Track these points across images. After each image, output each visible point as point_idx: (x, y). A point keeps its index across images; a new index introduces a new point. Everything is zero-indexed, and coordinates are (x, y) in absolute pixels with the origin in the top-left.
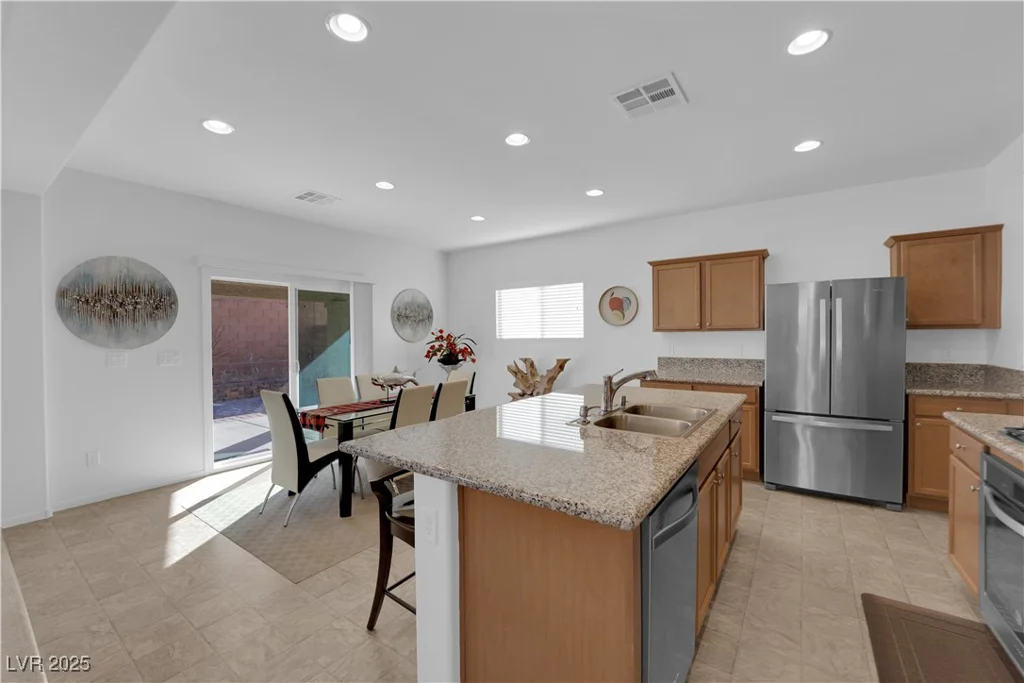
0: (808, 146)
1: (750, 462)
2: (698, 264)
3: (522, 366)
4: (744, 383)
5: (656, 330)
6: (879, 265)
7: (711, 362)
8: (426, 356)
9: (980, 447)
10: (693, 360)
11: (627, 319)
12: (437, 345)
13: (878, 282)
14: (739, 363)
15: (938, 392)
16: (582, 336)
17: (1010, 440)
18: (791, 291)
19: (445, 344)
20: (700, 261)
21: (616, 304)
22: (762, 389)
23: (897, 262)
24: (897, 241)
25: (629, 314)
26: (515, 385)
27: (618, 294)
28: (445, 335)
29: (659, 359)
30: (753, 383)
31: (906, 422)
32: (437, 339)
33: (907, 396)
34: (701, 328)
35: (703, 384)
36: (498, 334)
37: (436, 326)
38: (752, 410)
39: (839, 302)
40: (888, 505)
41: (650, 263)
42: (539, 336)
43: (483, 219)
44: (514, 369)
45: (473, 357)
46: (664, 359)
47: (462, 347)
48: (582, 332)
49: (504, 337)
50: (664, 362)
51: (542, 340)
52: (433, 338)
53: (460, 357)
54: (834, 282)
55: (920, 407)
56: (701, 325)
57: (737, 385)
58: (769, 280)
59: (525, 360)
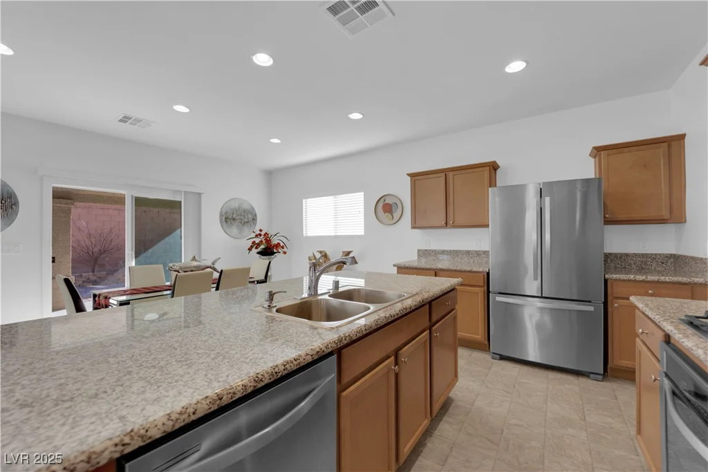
1: (481, 336)
2: (443, 174)
4: (474, 269)
5: (413, 228)
6: (587, 169)
8: (249, 250)
9: (661, 334)
10: (443, 251)
11: (396, 218)
12: (257, 240)
14: (477, 254)
15: (632, 277)
16: (363, 233)
19: (263, 240)
20: (445, 172)
21: (385, 208)
22: (488, 274)
23: (599, 167)
24: (598, 151)
25: (397, 215)
27: (389, 201)
28: (263, 233)
29: (418, 250)
30: (481, 270)
31: (606, 304)
32: (257, 236)
33: (606, 281)
34: (447, 225)
35: (443, 270)
36: (304, 233)
37: (256, 226)
38: (483, 291)
39: (547, 200)
40: (592, 375)
41: (408, 175)
42: (333, 234)
44: (312, 258)
45: (285, 250)
46: (422, 251)
47: (277, 242)
48: (363, 230)
49: (309, 235)
50: (423, 253)
51: (336, 237)
52: (253, 235)
53: (275, 250)
55: (615, 290)
56: (446, 223)
57: (469, 272)
59: (321, 252)
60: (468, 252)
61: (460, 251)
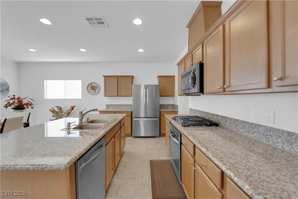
0: (141, 50)
1: (129, 132)
2: (117, 78)
3: (56, 109)
4: (128, 111)
5: (105, 96)
6: (156, 82)
7: (120, 105)
8: (5, 107)
9: (169, 122)
10: (116, 105)
11: (97, 92)
12: (11, 102)
13: (156, 85)
14: (127, 105)
15: (165, 110)
16: (81, 98)
17: (173, 120)
18: (139, 87)
19: (16, 101)
20: (118, 77)
21: (92, 88)
22: (132, 112)
23: (159, 82)
24: (159, 77)
25: (97, 91)
26: (53, 116)
27: (94, 85)
28: (16, 97)
29: (106, 105)
30: (130, 111)
31: (160, 118)
32: (11, 99)
33: (160, 112)
34: (118, 96)
35: (117, 112)
36: (45, 97)
37: (11, 94)
38: (129, 118)
39: (148, 90)
40: (157, 137)
41: (103, 76)
42: (64, 98)
43: (35, 51)
44: (52, 110)
45: (32, 106)
46: (108, 105)
47: (26, 102)
48: (81, 97)
49: (48, 98)
50: (108, 106)
51: (65, 99)
52: (9, 99)
53: (25, 106)
54: (147, 85)
55: (162, 114)
56: (118, 95)
57: (126, 111)
58: (134, 83)
59: (57, 107)
60: (124, 105)
61: (122, 105)
